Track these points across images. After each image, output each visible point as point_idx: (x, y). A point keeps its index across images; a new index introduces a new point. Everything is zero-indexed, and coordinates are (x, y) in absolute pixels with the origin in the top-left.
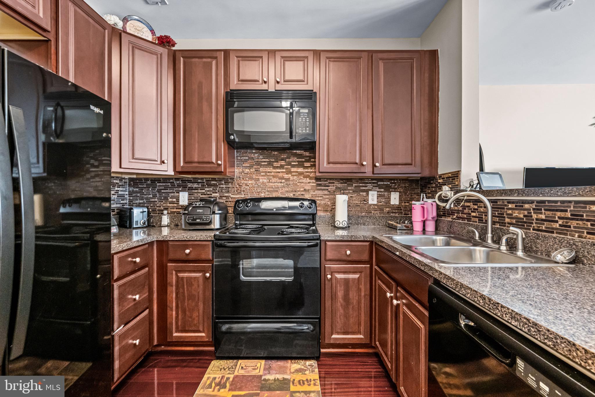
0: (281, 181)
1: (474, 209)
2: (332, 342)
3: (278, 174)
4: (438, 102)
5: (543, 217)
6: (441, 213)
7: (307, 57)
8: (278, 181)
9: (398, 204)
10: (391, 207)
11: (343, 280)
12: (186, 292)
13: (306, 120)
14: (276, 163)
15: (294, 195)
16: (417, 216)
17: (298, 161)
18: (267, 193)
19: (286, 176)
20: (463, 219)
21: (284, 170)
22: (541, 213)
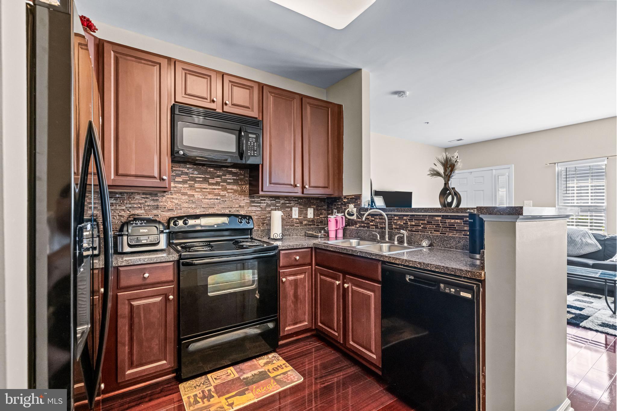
0: (216, 197)
1: (372, 220)
2: (286, 334)
3: (214, 190)
4: (343, 143)
5: (414, 224)
6: (349, 223)
7: (252, 87)
8: (214, 198)
9: (312, 217)
10: (308, 220)
11: (293, 281)
12: (143, 322)
13: (254, 144)
14: (211, 180)
15: (230, 211)
16: (332, 227)
17: (233, 179)
18: (203, 210)
19: (222, 193)
20: (364, 227)
21: (220, 187)
22: (413, 222)
